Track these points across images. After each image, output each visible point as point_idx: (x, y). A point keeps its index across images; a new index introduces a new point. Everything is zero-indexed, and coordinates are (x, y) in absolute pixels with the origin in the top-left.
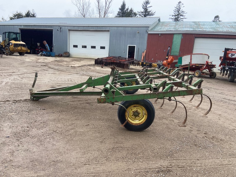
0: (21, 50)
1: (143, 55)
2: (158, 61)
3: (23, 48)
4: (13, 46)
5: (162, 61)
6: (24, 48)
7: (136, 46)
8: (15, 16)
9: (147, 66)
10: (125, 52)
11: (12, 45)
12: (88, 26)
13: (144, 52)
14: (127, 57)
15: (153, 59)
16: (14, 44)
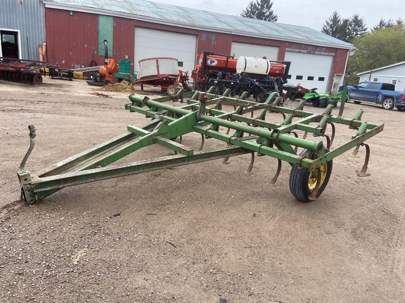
1: (40, 52)
2: (76, 66)
5: (83, 66)
13: (41, 46)
15: (63, 62)
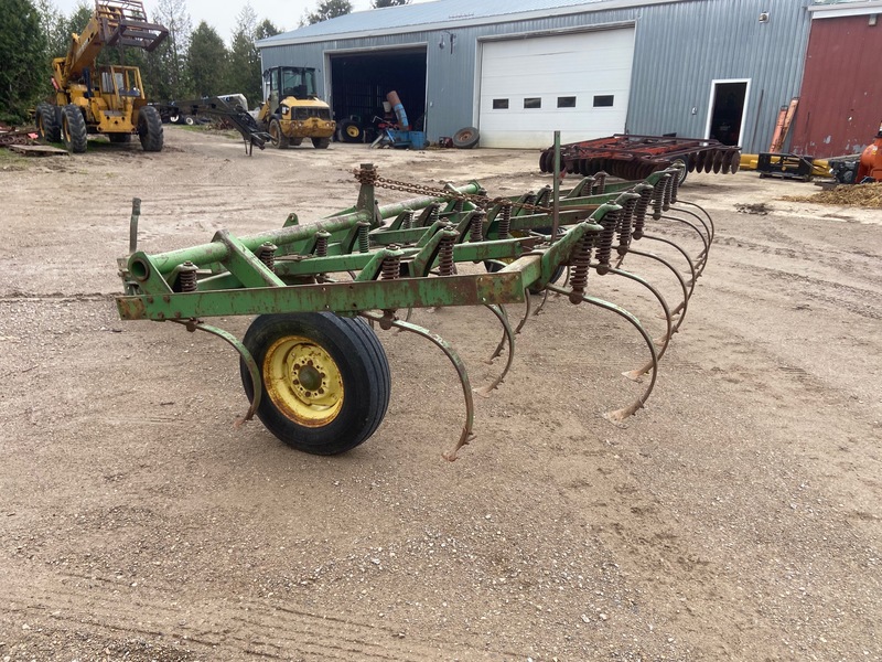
0: (313, 130)
1: (781, 121)
2: (856, 147)
3: (321, 123)
4: (289, 117)
6: (324, 122)
7: (748, 81)
8: (324, 9)
9: (788, 170)
10: (696, 113)
11: (287, 112)
12: (548, 17)
13: (785, 109)
14: (706, 137)
15: (828, 140)
16: (293, 108)
